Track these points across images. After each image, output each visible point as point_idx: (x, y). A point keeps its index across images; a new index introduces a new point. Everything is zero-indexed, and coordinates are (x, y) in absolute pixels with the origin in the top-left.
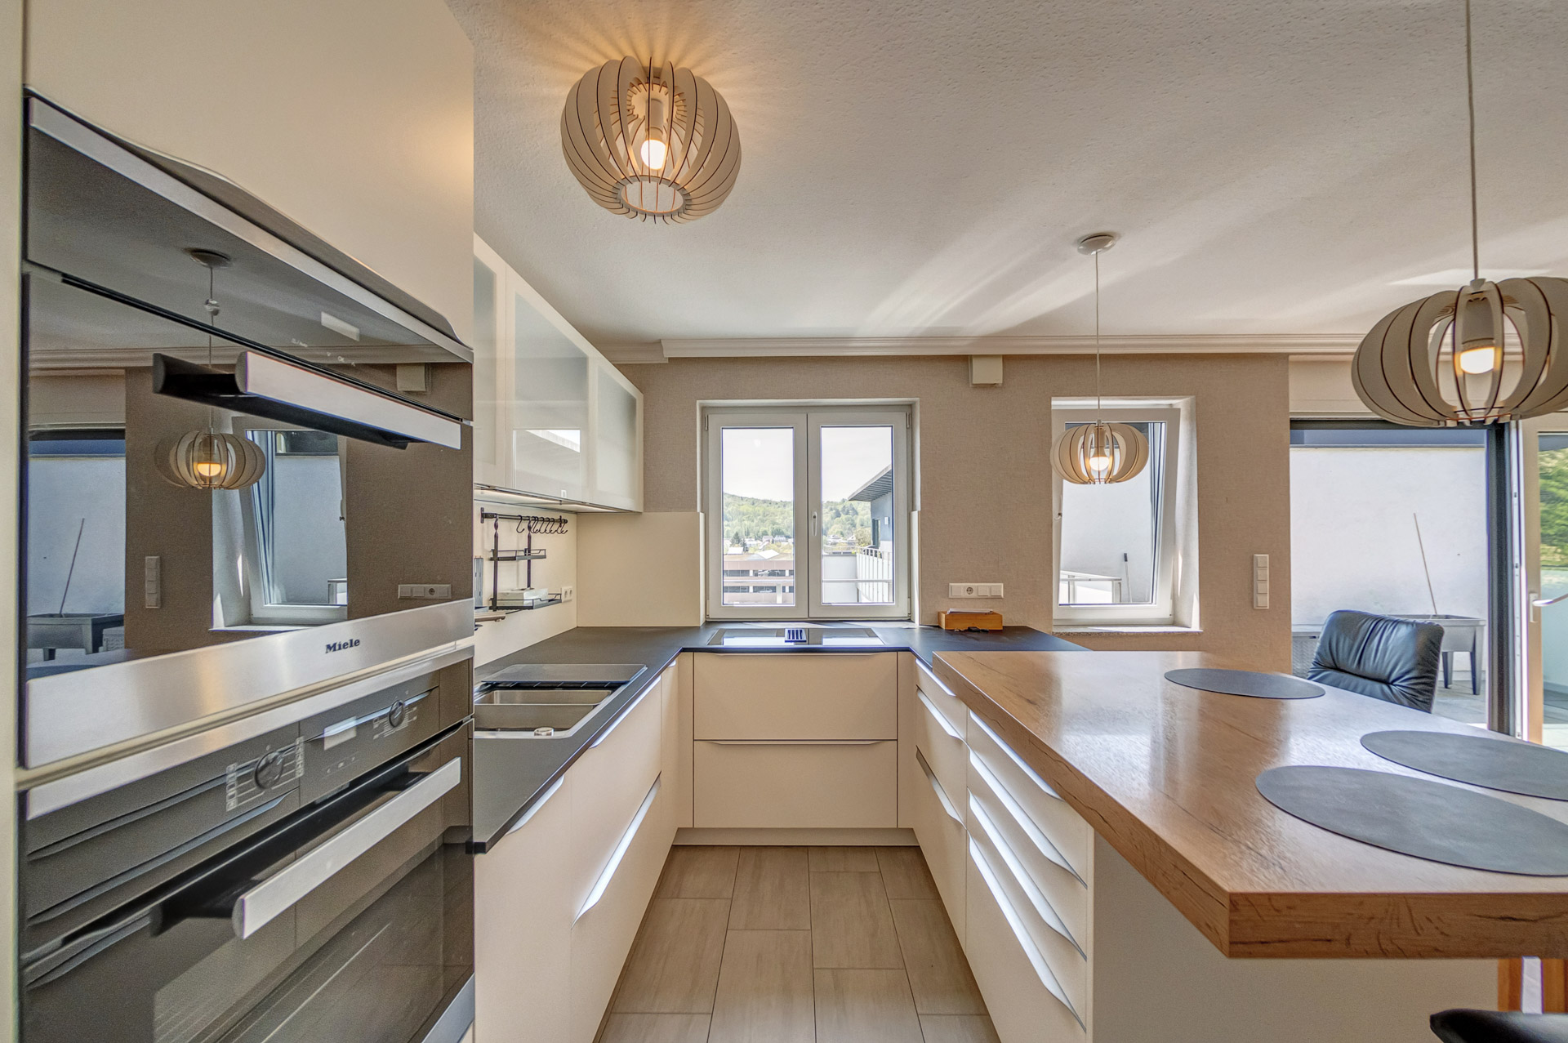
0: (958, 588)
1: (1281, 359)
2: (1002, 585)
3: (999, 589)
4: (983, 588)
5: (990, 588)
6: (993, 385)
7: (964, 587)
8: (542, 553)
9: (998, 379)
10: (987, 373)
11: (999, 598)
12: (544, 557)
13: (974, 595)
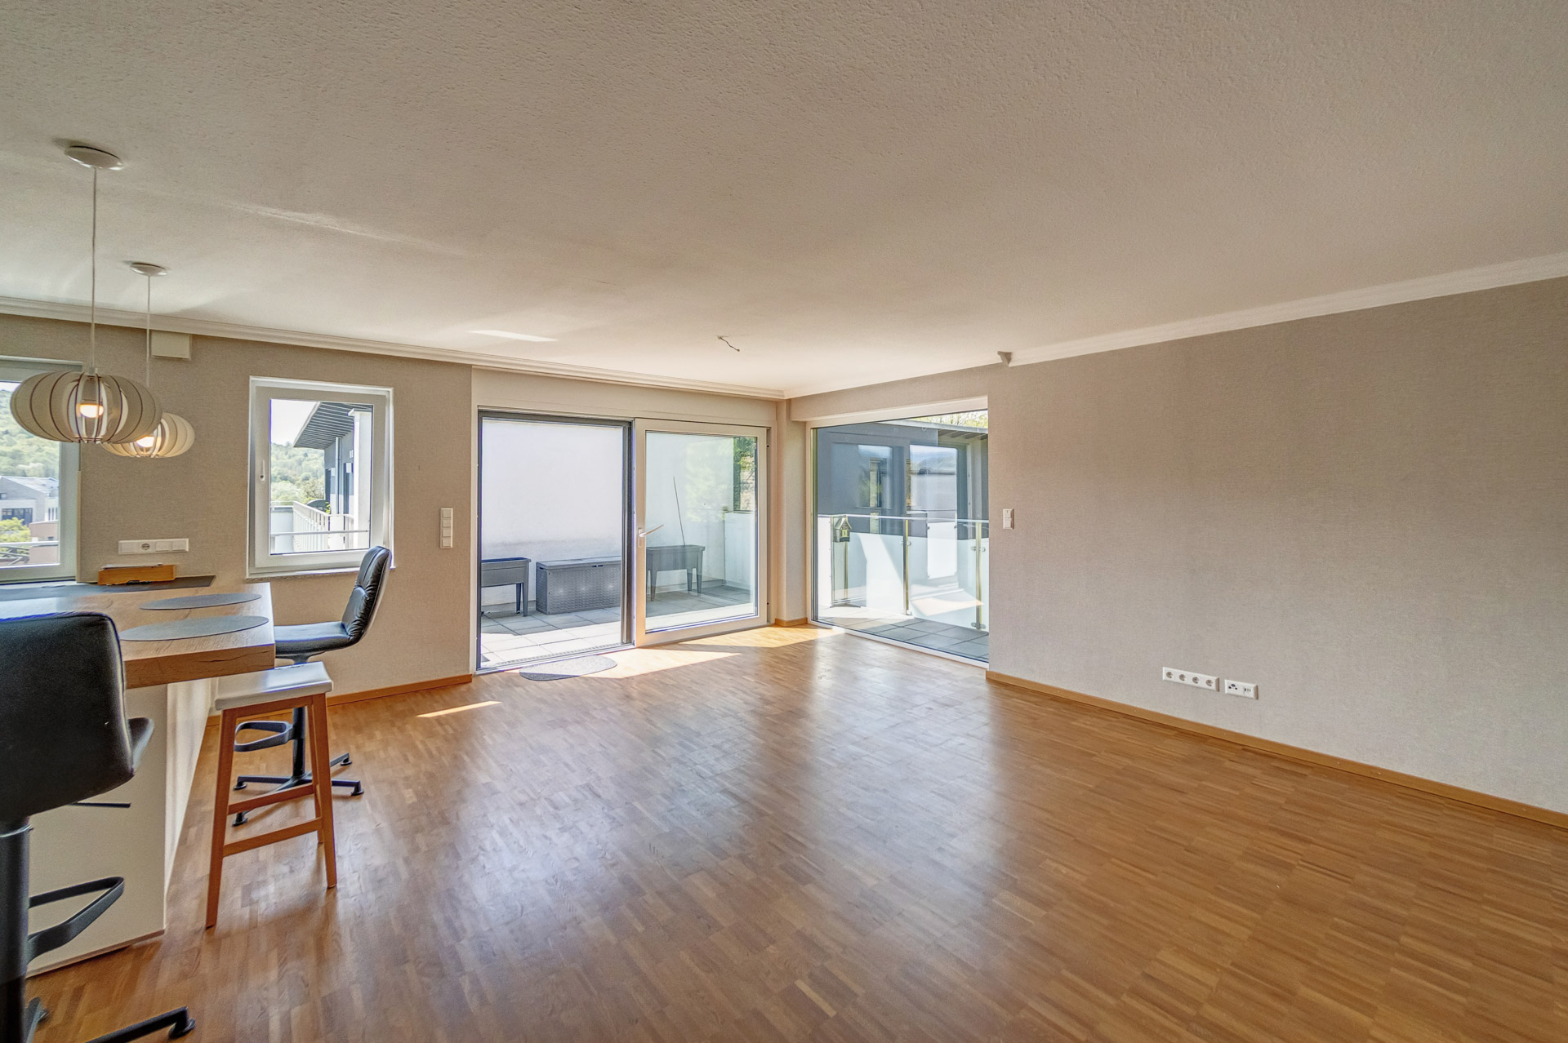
0: (131, 546)
1: (468, 368)
2: (187, 540)
3: (185, 544)
4: (162, 544)
5: (172, 544)
6: (180, 359)
7: (139, 544)
9: (187, 355)
11: (183, 552)
13: (150, 550)
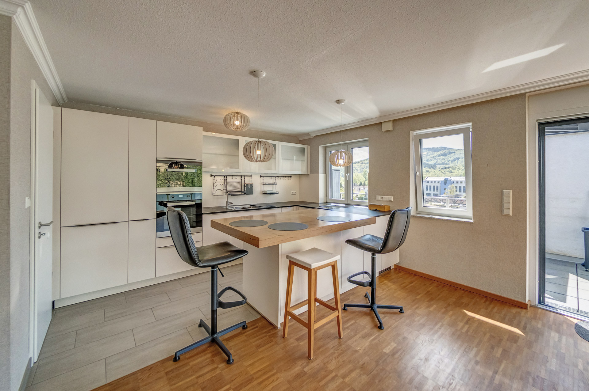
0: (379, 197)
3: (391, 198)
4: (386, 198)
5: (388, 198)
6: (389, 131)
7: (381, 197)
8: (278, 192)
9: (391, 128)
10: (388, 127)
11: (391, 201)
12: (278, 193)
13: (383, 200)
